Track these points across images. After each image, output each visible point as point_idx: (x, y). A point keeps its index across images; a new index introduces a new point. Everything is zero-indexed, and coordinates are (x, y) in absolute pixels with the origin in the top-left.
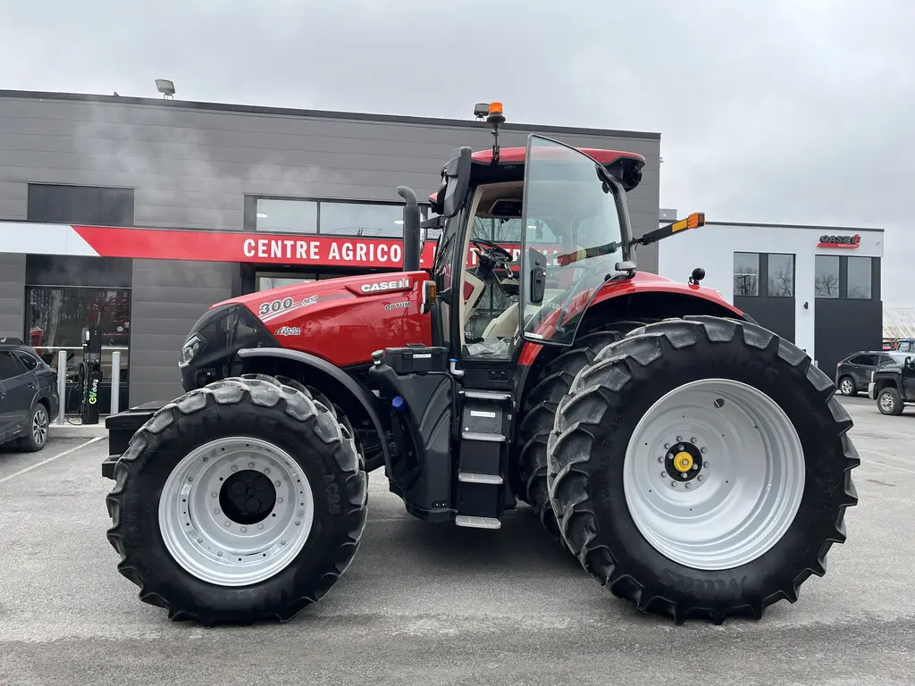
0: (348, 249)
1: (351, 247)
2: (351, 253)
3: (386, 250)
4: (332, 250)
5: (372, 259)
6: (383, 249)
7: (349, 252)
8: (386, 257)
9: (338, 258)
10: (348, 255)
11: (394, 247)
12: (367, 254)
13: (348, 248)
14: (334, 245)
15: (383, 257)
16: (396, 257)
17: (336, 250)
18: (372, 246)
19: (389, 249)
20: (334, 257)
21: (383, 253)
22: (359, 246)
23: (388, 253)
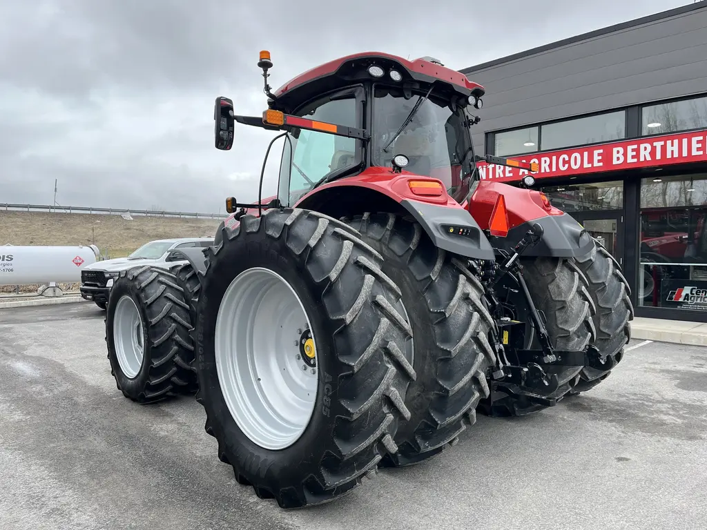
3: (567, 159)
5: (555, 170)
6: (564, 158)
8: (567, 166)
11: (573, 156)
12: (551, 166)
15: (564, 166)
16: (576, 164)
18: (554, 158)
19: (570, 158)
21: (565, 162)
22: (543, 159)
23: (569, 162)
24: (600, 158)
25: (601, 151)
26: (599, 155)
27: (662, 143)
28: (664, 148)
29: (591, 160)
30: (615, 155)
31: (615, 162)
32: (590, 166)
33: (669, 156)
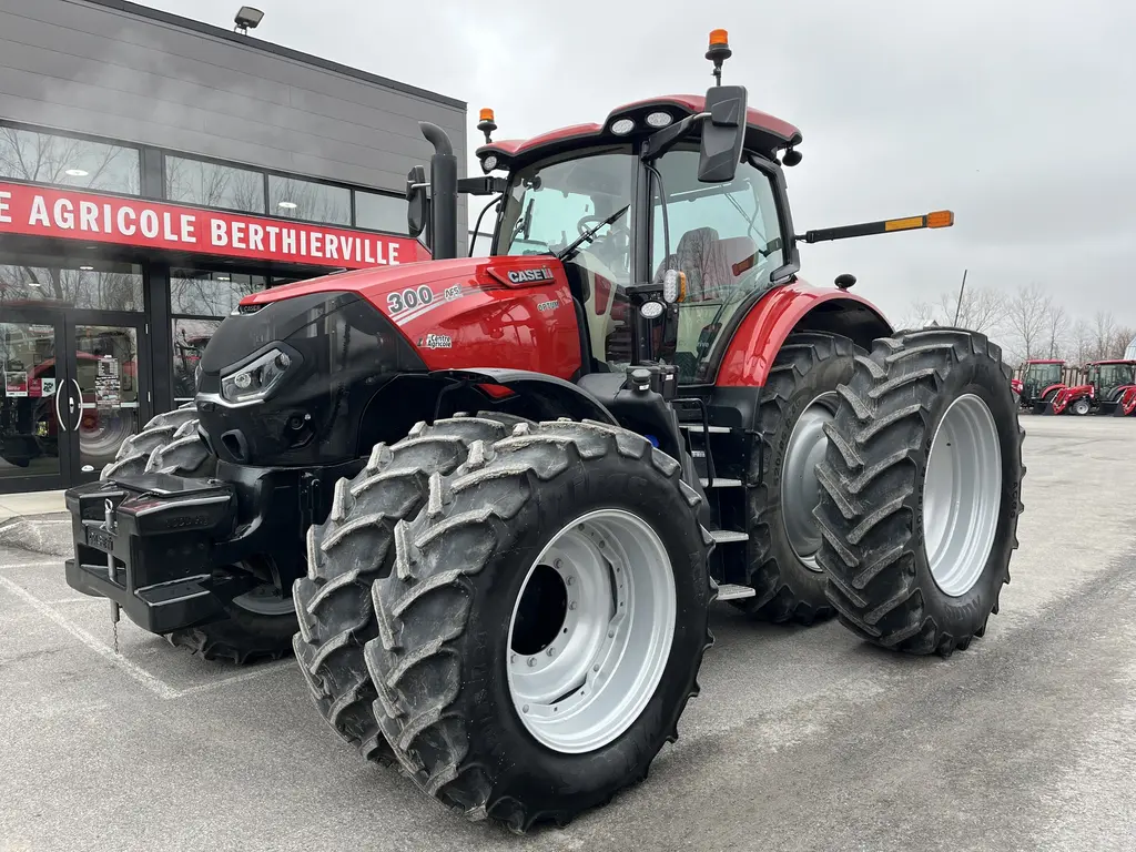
0: (64, 209)
1: (70, 207)
2: (70, 217)
3: (133, 216)
4: (34, 209)
5: (108, 229)
6: (127, 215)
7: (66, 215)
8: (133, 228)
9: (46, 223)
10: (65, 220)
11: (145, 214)
12: (100, 220)
13: (64, 207)
14: (39, 200)
15: (128, 228)
16: (149, 229)
17: (43, 209)
18: (107, 208)
19: (138, 216)
20: (39, 221)
21: (129, 221)
22: (84, 205)
23: (137, 222)
24: (192, 229)
25: (193, 219)
26: (190, 223)
27: (277, 230)
28: (279, 237)
29: (176, 229)
30: (215, 232)
31: (215, 242)
32: (175, 238)
33: (285, 250)
